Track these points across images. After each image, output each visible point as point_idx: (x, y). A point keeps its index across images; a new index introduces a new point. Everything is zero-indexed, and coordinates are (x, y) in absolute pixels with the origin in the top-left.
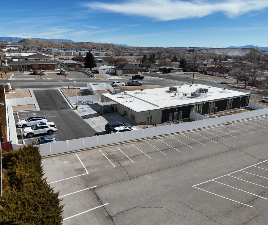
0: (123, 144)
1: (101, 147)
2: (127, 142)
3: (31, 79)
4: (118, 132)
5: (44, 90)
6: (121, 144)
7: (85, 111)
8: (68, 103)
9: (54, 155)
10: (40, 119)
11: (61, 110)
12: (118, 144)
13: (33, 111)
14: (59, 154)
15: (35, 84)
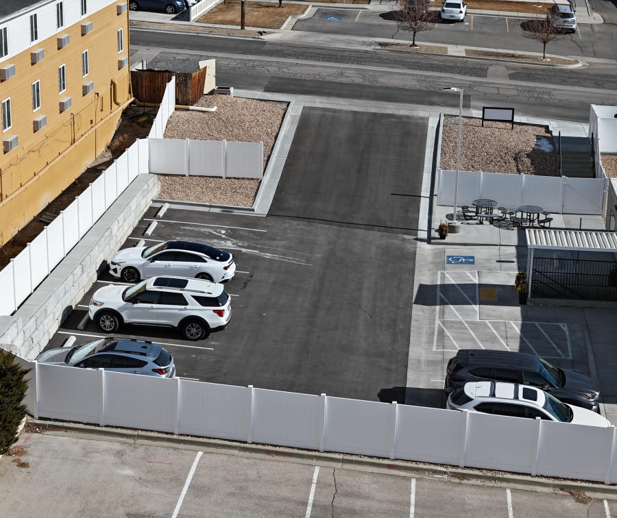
0: (464, 476)
1: (341, 457)
2: (500, 475)
3: (364, 43)
4: (468, 411)
5: (355, 113)
6: (455, 475)
7: (470, 261)
8: (424, 203)
9: (116, 427)
10: (201, 260)
11: (360, 232)
12: (435, 472)
13: (236, 212)
14: (136, 433)
15: (348, 73)
